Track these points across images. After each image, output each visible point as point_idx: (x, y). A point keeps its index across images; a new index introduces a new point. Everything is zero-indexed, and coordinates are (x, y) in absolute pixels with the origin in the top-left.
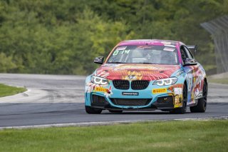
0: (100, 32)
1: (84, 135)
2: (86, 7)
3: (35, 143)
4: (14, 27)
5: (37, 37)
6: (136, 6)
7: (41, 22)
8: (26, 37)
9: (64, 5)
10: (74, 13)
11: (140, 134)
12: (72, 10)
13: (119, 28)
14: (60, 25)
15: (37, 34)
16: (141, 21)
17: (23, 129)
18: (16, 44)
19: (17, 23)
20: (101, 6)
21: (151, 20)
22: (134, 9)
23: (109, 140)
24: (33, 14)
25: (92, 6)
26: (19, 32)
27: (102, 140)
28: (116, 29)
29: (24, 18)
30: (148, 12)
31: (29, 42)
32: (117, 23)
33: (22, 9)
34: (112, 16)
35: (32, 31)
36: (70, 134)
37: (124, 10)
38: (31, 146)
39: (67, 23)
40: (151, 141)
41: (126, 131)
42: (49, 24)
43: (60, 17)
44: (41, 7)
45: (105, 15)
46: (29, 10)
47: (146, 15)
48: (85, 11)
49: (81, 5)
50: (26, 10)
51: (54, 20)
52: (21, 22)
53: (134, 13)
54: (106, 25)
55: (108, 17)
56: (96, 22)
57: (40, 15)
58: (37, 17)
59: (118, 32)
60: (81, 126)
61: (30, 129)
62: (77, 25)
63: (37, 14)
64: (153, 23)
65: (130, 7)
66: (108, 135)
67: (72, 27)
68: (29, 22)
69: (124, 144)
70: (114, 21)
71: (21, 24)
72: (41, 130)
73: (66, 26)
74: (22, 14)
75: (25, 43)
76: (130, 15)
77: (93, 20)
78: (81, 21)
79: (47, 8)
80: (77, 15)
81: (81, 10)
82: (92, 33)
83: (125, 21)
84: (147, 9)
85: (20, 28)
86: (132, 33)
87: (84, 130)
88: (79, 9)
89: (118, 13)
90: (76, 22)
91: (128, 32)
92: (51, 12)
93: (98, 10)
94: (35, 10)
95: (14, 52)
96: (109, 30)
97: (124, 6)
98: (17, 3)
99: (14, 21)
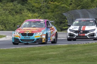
0: (30, 17)
1: (26, 50)
2: (25, 9)
3: (11, 53)
4: (1, 16)
5: (9, 19)
6: (42, 8)
7: (10, 14)
8: (5, 19)
9: (18, 8)
10: (21, 11)
11: (45, 50)
12: (20, 10)
13: (36, 15)
14: (17, 15)
15: (9, 18)
16: (43, 13)
17: (6, 49)
18: (2, 21)
19: (2, 15)
20: (30, 8)
21: (46, 13)
22: (41, 9)
23: (34, 52)
24: (8, 11)
25: (27, 8)
26: (3, 17)
27: (32, 52)
28: (35, 16)
29: (5, 13)
30: (45, 10)
31: (7, 21)
32: (35, 14)
33: (4, 10)
34: (34, 11)
35: (8, 17)
36: (22, 50)
37: (37, 10)
38: (9, 54)
39: (19, 14)
40: (48, 52)
41: (40, 49)
42: (13, 15)
43: (16, 12)
44: (10, 9)
45: (31, 11)
46: (6, 10)
47: (45, 11)
48: (25, 10)
49: (23, 8)
50: (5, 10)
51: (14, 13)
53: (41, 11)
54: (32, 14)
55: (32, 12)
56: (29, 14)
57: (10, 12)
58: (9, 12)
59: (36, 17)
60: (25, 48)
61: (8, 49)
63: (9, 11)
64: (47, 13)
65: (39, 8)
66: (34, 50)
67: (20, 15)
68: (6, 14)
69: (39, 53)
70: (34, 13)
71: (4, 15)
72: (12, 49)
73: (18, 15)
74: (4, 12)
75: (5, 21)
76: (40, 11)
77: (27, 13)
78: (23, 13)
79: (12, 9)
80: (22, 11)
81: (23, 10)
82: (27, 17)
83: (38, 13)
84: (45, 9)
85: (3, 16)
86: (40, 17)
88: (23, 9)
89: (36, 10)
90: (22, 14)
91: (39, 17)
92: (13, 11)
93: (29, 10)
94: (8, 10)
95: (2, 24)
96: (33, 16)
97: (38, 8)
98: (2, 8)
99: (1, 14)
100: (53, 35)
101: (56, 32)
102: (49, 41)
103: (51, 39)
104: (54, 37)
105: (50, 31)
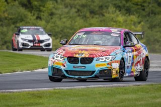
0: (120, 22)
1: (109, 94)
2: (111, 5)
3: (75, 99)
4: (60, 19)
5: (76, 26)
6: (145, 4)
7: (79, 16)
8: (69, 26)
9: (95, 4)
10: (102, 9)
12: (101, 7)
13: (133, 19)
14: (93, 17)
15: (77, 23)
16: (149, 15)
17: (67, 89)
18: (62, 31)
19: (62, 17)
20: (120, 4)
21: (155, 14)
22: (143, 6)
23: (126, 97)
24: (74, 10)
25: (115, 4)
26: (64, 23)
27: (121, 97)
28: (132, 21)
29: (68, 13)
30: (154, 9)
31: (71, 30)
32: (132, 16)
33: (66, 7)
34: (128, 11)
35: (73, 22)
36: (99, 93)
37: (136, 7)
38: (73, 101)
39: (97, 16)
40: (155, 97)
42: (85, 17)
43: (92, 12)
44: (79, 6)
45: (123, 11)
46: (71, 7)
47: (152, 11)
48: (109, 8)
49: (107, 4)
50: (69, 7)
51: (88, 14)
52: (66, 15)
53: (144, 10)
54: (124, 17)
55: (126, 12)
56: (117, 16)
57: (78, 10)
58: (76, 12)
59: (133, 23)
60: (107, 87)
61: (71, 89)
62: (104, 17)
63: (76, 10)
64: (157, 16)
65: (141, 5)
67: (100, 19)
68: (71, 15)
69: (136, 100)
70: (130, 15)
71: (65, 17)
72: (79, 90)
73: (96, 18)
74: (66, 10)
75: (68, 30)
76: (141, 11)
77: (115, 14)
78: (107, 15)
79: (83, 6)
80: (104, 11)
81: (107, 7)
82: (114, 23)
83: (137, 15)
84: (152, 6)
85: (64, 20)
86: (142, 23)
87: (109, 90)
88: (106, 6)
89: (133, 9)
90: (103, 15)
91: (139, 23)
92: (86, 9)
93: (118, 7)
94: (75, 8)
95: (61, 36)
96: (126, 21)
97: (137, 5)
98: (63, 3)
99: (61, 15)
100: (139, 62)
101: (147, 57)
102: (127, 75)
103: (132, 72)
104: (140, 67)
105: (130, 54)
